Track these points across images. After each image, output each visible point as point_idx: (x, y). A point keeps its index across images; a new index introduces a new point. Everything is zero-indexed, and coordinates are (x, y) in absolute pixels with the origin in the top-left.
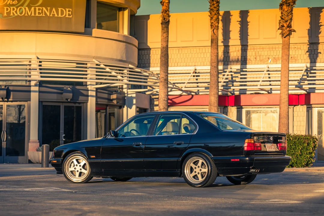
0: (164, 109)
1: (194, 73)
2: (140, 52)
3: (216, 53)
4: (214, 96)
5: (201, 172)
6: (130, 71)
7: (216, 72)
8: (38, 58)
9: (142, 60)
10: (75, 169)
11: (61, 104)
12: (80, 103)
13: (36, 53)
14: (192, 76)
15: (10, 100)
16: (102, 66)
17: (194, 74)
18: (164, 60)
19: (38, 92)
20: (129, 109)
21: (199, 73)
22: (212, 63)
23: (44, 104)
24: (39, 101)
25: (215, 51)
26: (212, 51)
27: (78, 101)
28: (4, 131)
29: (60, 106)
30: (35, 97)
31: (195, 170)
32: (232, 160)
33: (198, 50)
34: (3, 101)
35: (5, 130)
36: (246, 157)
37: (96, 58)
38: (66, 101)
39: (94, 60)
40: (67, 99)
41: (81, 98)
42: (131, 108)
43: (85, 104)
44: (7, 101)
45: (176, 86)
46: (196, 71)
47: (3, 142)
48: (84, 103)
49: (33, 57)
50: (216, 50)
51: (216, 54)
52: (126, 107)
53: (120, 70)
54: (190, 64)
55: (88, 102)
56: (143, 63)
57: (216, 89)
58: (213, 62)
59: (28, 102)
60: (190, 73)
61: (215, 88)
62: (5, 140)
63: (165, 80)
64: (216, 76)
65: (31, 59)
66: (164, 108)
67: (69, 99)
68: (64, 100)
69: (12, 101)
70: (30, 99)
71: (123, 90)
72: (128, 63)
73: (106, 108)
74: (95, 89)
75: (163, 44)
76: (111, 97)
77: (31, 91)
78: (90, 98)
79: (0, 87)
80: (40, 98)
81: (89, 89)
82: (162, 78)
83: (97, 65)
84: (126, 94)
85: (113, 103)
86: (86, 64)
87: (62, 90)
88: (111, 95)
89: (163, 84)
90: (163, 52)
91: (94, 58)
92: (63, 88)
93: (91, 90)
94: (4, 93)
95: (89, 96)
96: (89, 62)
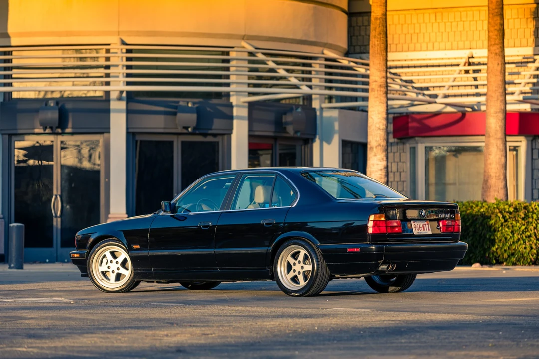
0: (380, 147)
1: (467, 65)
2: (354, 19)
3: (498, 25)
4: (496, 116)
5: (304, 270)
6: (327, 67)
7: (498, 64)
8: (124, 43)
9: (357, 36)
10: (109, 267)
11: (174, 138)
12: (214, 135)
13: (119, 33)
14: (463, 72)
15: (68, 130)
16: (260, 57)
17: (467, 68)
18: (378, 45)
19: (125, 111)
20: (325, 144)
21: (479, 64)
22: (491, 45)
23: (139, 138)
24: (128, 133)
25: (495, 19)
26: (490, 21)
27: (210, 132)
28: (56, 196)
29: (171, 143)
30: (118, 123)
31: (294, 268)
32: (348, 250)
33: (476, 13)
34: (54, 133)
35: (59, 193)
36: (373, 245)
37: (247, 39)
38: (185, 131)
39: (243, 44)
40: (186, 128)
41: (217, 124)
42: (329, 142)
43: (225, 137)
44: (63, 133)
45: (424, 95)
46: (471, 60)
47: (55, 219)
48: (224, 134)
49: (114, 41)
50: (498, 18)
51: (497, 28)
52: (318, 140)
53: (304, 65)
54: (461, 45)
55: (231, 133)
56: (360, 44)
57: (499, 101)
58: (493, 43)
59: (106, 135)
60: (458, 65)
61: (497, 100)
62: (59, 214)
63: (380, 86)
64: (498, 73)
65: (109, 45)
66: (380, 145)
67: (189, 127)
68: (180, 130)
69: (71, 134)
70: (109, 128)
71: (311, 104)
72: (321, 46)
73: (273, 145)
74: (247, 104)
75: (376, 12)
76: (284, 120)
77: (111, 111)
78: (235, 122)
79: (46, 105)
80: (129, 127)
81: (234, 103)
82: (375, 83)
83: (251, 54)
84: (318, 113)
85: (288, 133)
86: (227, 54)
87: (176, 107)
88: (284, 116)
89: (376, 95)
90: (376, 28)
91: (243, 39)
92: (178, 102)
93: (237, 106)
94: (54, 115)
95: (234, 117)
96: (233, 48)
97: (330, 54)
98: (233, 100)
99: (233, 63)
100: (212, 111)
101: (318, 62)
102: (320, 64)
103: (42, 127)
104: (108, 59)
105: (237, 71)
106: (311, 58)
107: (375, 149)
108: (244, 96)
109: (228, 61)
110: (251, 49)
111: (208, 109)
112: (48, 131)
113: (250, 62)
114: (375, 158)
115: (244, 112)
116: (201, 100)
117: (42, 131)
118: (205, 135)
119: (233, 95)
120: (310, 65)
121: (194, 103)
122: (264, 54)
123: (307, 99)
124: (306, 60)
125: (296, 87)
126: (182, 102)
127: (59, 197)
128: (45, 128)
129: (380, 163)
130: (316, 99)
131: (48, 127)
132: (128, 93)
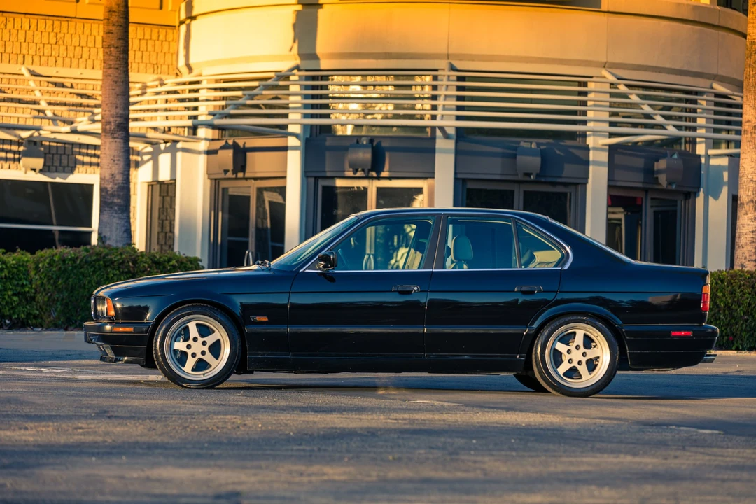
6: (716, 104)
8: (453, 68)
11: (515, 187)
12: (566, 184)
13: (448, 56)
15: (384, 174)
16: (622, 89)
19: (453, 151)
23: (470, 185)
24: (456, 179)
27: (560, 180)
28: (369, 255)
29: (512, 192)
34: (367, 177)
35: (373, 252)
37: (610, 68)
38: (527, 179)
39: (605, 73)
40: (528, 175)
41: (569, 171)
42: (716, 197)
43: (579, 187)
44: (379, 178)
48: (578, 184)
49: (443, 64)
52: (702, 194)
53: (687, 101)
55: (587, 182)
59: (430, 181)
63: (754, 126)
65: (437, 70)
67: (532, 174)
68: (520, 177)
69: (389, 178)
70: (434, 173)
71: (694, 149)
72: (709, 79)
73: (642, 199)
74: (607, 147)
75: (752, 34)
76: (656, 169)
77: (437, 150)
78: (591, 168)
79: (358, 142)
80: (457, 171)
81: (591, 146)
82: (748, 124)
83: (612, 85)
84: (703, 160)
85: (659, 184)
86: (585, 84)
87: (515, 149)
88: (656, 163)
89: (748, 139)
90: (751, 55)
91: (604, 67)
92: (519, 143)
93: (595, 149)
94: (365, 155)
95: (591, 163)
96: (591, 77)
97: (720, 88)
98: (590, 141)
99: (591, 96)
100: (562, 154)
101: (705, 97)
102: (707, 100)
103: (351, 169)
104: (435, 88)
105: (595, 105)
106: (697, 93)
107: (745, 206)
108: (604, 136)
109: (585, 94)
110: (612, 79)
111: (558, 152)
112: (359, 174)
113: (612, 95)
114: (746, 216)
115: (604, 157)
116: (551, 141)
117: (351, 174)
118: (554, 184)
119: (590, 135)
120: (695, 102)
121: (538, 144)
122: (627, 86)
123: (690, 142)
124: (691, 96)
125: (661, 127)
126: (524, 144)
127: (372, 257)
128: (356, 171)
129: (752, 223)
130: (701, 142)
131: (360, 169)
132: (458, 129)
